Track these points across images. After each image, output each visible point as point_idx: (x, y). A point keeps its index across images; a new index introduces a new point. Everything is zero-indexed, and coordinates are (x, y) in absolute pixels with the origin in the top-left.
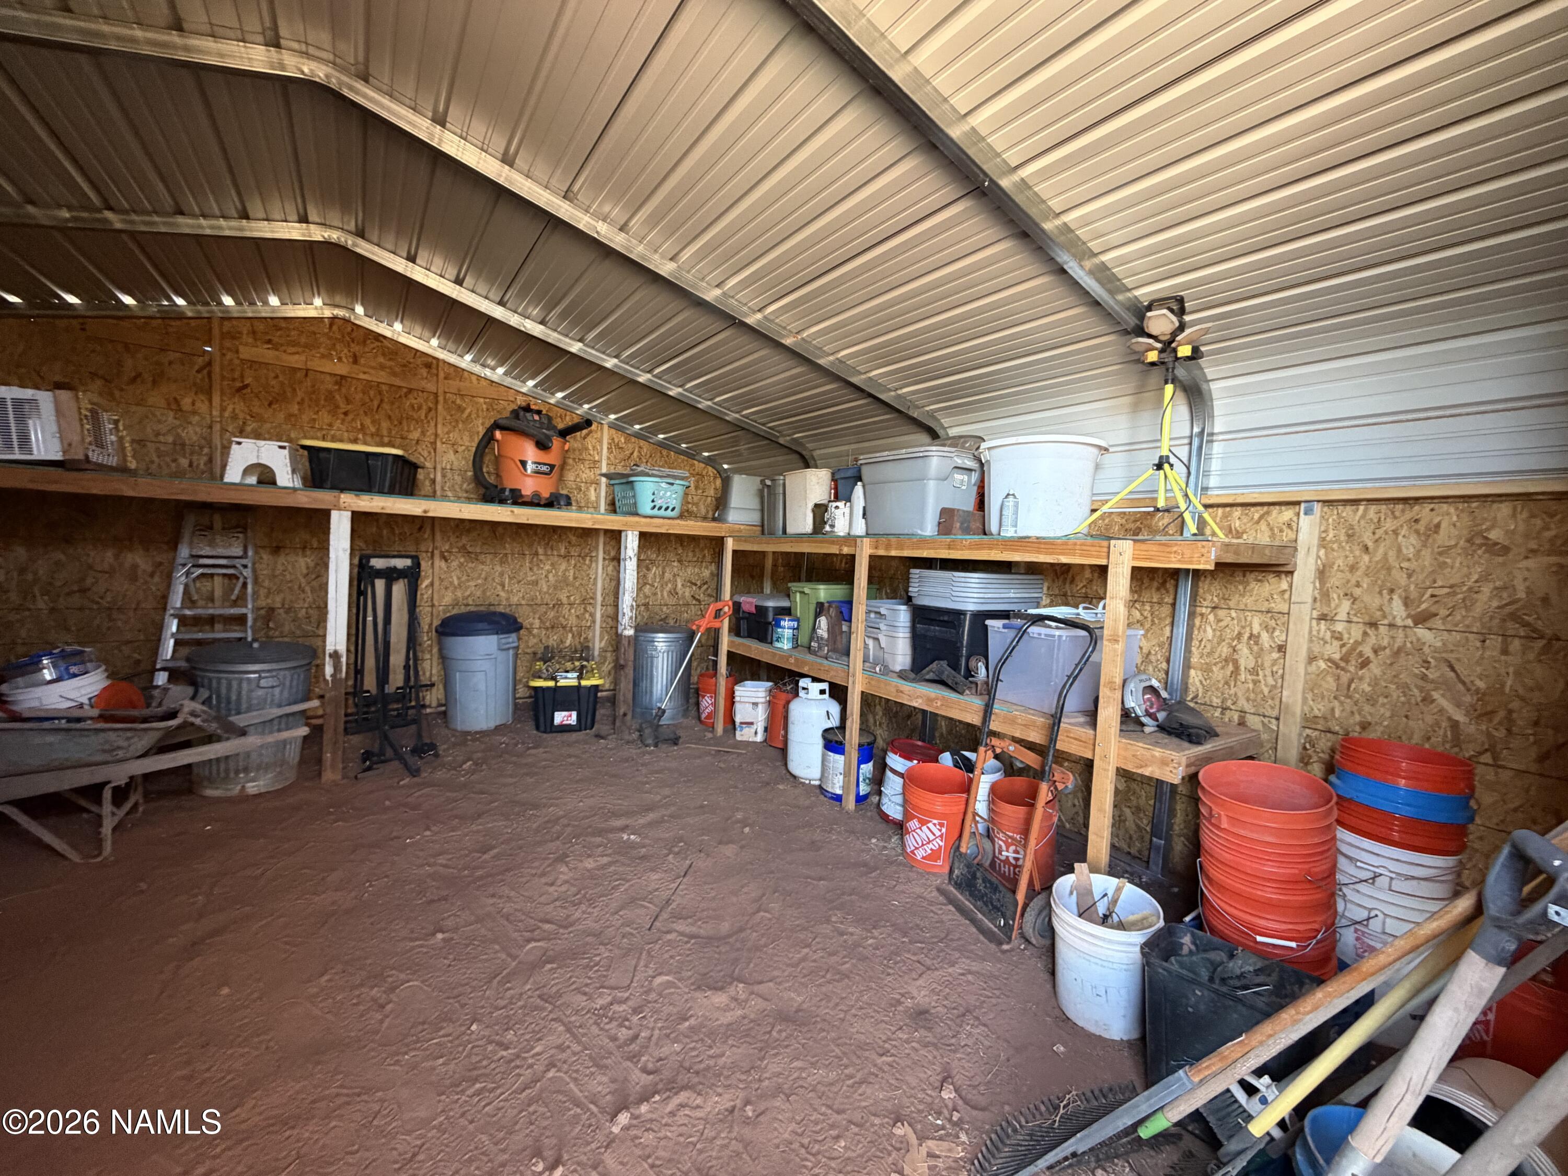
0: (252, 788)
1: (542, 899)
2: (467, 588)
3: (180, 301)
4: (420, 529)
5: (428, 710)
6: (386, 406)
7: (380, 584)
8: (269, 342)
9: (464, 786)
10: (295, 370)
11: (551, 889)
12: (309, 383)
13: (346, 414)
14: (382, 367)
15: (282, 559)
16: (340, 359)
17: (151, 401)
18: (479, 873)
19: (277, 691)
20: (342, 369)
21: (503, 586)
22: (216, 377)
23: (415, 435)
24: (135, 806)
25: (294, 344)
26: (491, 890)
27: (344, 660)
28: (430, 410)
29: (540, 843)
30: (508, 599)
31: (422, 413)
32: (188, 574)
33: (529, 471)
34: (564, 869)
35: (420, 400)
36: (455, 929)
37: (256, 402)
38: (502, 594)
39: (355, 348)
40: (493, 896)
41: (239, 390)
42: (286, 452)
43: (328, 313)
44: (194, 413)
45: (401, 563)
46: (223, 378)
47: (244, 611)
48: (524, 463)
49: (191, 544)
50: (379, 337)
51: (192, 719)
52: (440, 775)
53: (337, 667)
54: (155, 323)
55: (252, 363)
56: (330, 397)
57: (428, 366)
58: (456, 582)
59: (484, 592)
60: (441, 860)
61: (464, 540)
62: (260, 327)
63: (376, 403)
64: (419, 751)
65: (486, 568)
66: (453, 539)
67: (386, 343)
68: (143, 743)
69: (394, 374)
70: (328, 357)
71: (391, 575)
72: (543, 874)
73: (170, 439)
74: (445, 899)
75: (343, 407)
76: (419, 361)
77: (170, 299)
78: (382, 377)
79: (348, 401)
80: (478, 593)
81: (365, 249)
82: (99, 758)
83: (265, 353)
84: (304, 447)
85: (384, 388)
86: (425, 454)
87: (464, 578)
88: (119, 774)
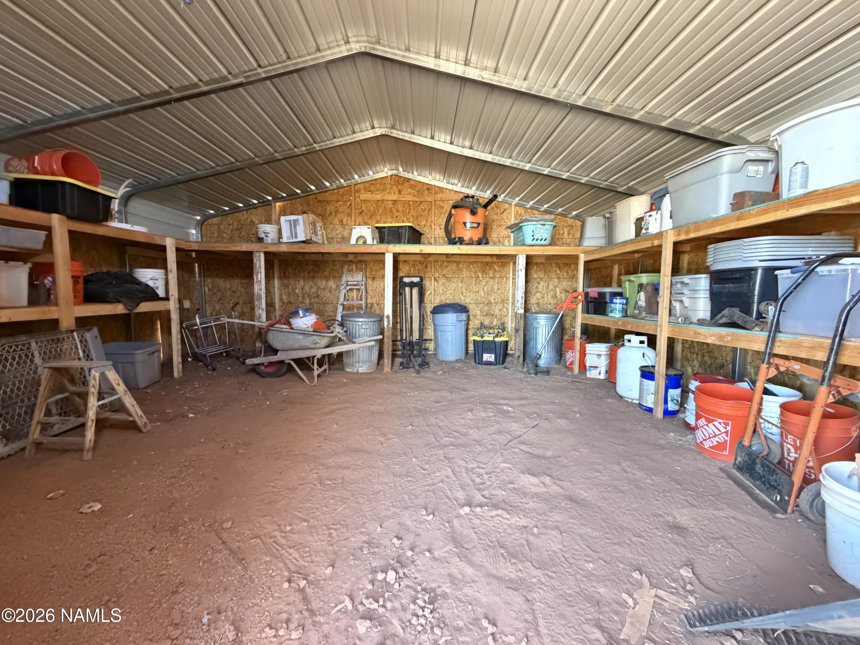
0: (361, 370)
1: (457, 424)
2: (446, 295)
3: (342, 181)
4: (426, 267)
5: (430, 352)
6: (412, 211)
7: (407, 289)
8: (370, 191)
9: (437, 380)
10: (378, 201)
11: (462, 421)
12: (383, 205)
13: (397, 217)
14: (410, 194)
15: (375, 282)
16: (394, 193)
17: (335, 222)
18: (433, 410)
19: (368, 330)
20: (394, 197)
21: (462, 293)
22: (353, 209)
23: (423, 223)
24: (325, 370)
25: (378, 190)
26: (436, 416)
27: (391, 319)
28: (429, 210)
29: (461, 403)
30: (464, 300)
31: (426, 212)
32: (345, 288)
33: (468, 227)
34: (470, 414)
35: (425, 206)
36: (417, 427)
37: (366, 217)
38: (462, 298)
39: (400, 187)
40: (436, 418)
41: (361, 213)
42: (370, 230)
43: (390, 173)
44: (347, 224)
45: (416, 280)
46: (355, 209)
47: (362, 302)
48: (465, 224)
49: (346, 276)
50: (408, 180)
51: (338, 334)
52: (428, 375)
53: (388, 322)
54: (336, 191)
55: (365, 201)
56: (391, 211)
57: (428, 189)
58: (441, 292)
59: (454, 297)
60: (419, 403)
61: (445, 271)
62: (367, 185)
63: (408, 210)
64: (421, 365)
65: (455, 285)
66: (440, 271)
67: (411, 182)
68: (325, 341)
69: (415, 196)
70: (390, 193)
71: (412, 285)
72: (460, 414)
73: (340, 236)
74: (417, 416)
75: (396, 214)
76: (425, 188)
77: (339, 181)
78: (410, 198)
79: (397, 211)
80: (451, 297)
81: (395, 133)
82: (313, 346)
83: (368, 196)
84: (377, 228)
85: (411, 203)
86: (428, 231)
87: (445, 290)
88: (319, 353)
